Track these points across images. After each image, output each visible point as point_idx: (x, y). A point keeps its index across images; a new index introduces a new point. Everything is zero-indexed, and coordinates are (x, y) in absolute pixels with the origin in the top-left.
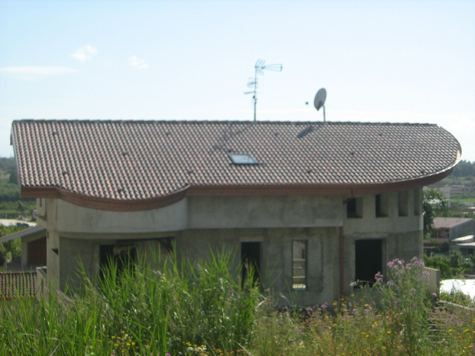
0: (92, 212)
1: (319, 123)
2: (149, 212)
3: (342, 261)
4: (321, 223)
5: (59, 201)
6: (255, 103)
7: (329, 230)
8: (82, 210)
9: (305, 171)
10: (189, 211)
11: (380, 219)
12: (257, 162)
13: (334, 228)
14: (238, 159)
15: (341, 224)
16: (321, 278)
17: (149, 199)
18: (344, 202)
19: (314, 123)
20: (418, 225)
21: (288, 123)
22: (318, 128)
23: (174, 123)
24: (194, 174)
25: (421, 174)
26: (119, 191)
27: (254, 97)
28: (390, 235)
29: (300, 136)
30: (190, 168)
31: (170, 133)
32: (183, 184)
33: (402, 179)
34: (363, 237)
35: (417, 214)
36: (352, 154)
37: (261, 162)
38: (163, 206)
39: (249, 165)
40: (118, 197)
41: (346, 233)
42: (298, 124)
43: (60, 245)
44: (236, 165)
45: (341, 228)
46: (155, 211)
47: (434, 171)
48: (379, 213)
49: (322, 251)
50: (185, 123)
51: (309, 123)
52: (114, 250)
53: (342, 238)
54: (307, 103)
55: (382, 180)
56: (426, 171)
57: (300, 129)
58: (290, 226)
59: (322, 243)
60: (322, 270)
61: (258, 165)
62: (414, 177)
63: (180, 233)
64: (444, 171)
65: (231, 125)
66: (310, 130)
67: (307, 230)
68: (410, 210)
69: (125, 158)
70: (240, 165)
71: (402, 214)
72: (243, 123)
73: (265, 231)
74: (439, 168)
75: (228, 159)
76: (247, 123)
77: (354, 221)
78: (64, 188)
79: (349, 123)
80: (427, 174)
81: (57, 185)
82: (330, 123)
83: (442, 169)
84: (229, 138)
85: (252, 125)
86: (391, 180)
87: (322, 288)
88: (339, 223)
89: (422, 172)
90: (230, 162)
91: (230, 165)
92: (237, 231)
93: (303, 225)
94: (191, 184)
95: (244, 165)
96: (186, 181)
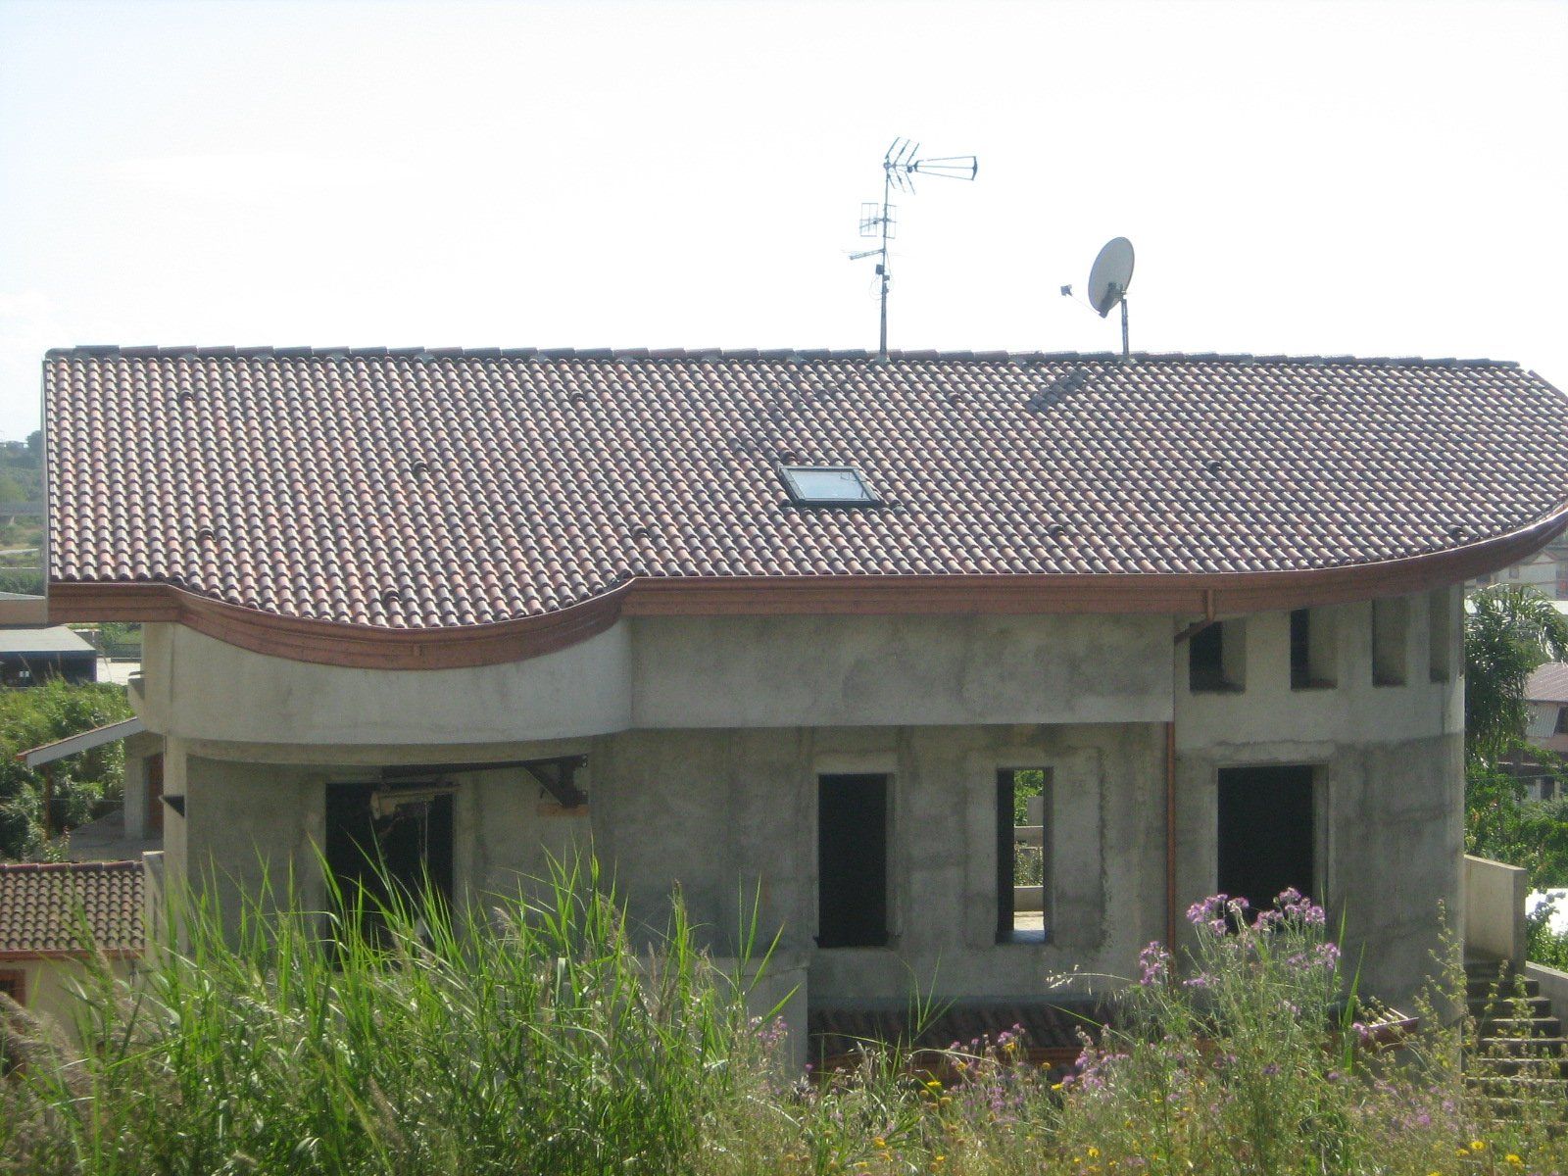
0: (294, 671)
1: (1105, 359)
2: (489, 674)
3: (1170, 839)
4: (1096, 709)
5: (182, 632)
6: (885, 290)
7: (1128, 734)
8: (254, 663)
9: (1041, 529)
10: (636, 666)
11: (1307, 696)
12: (876, 495)
13: (1147, 726)
14: (810, 485)
15: (1167, 715)
16: (1100, 902)
17: (487, 627)
18: (1178, 639)
19: (1088, 359)
20: (1444, 716)
21: (999, 360)
22: (1100, 376)
23: (603, 357)
24: (655, 540)
25: (1450, 540)
26: (387, 601)
27: (880, 270)
28: (1343, 749)
29: (1037, 405)
30: (643, 516)
31: (585, 397)
32: (612, 576)
33: (1383, 554)
34: (1246, 758)
35: (1439, 676)
36: (1213, 469)
37: (893, 496)
38: (538, 652)
39: (847, 506)
40: (382, 621)
41: (1185, 743)
42: (1033, 361)
43: (189, 784)
44: (801, 505)
45: (1169, 728)
46: (508, 669)
47: (1498, 528)
48: (1305, 674)
49: (1101, 808)
50: (641, 357)
51: (1073, 358)
52: (375, 803)
53: (1171, 760)
54: (1066, 290)
55: (1312, 561)
56: (1469, 528)
57: (1036, 383)
58: (990, 721)
59: (1102, 781)
60: (1103, 872)
61: (877, 505)
62: (1423, 549)
63: (604, 743)
64: (1532, 527)
65: (800, 367)
66: (1073, 384)
67: (1049, 736)
68: (1415, 663)
69: (421, 484)
70: (816, 506)
71: (1385, 677)
72: (842, 358)
73: (902, 737)
74: (1516, 517)
75: (778, 485)
76: (857, 358)
77: (1213, 703)
78: (195, 588)
79: (1211, 360)
80: (1472, 538)
81: (174, 579)
82: (1143, 359)
83: (1525, 521)
84: (787, 413)
85: (871, 367)
86: (1343, 560)
87: (1103, 933)
88: (1158, 710)
89: (1455, 534)
90: (784, 496)
91: (783, 505)
92: (805, 737)
93: (1034, 717)
94: (641, 573)
95: (832, 506)
96: (624, 565)
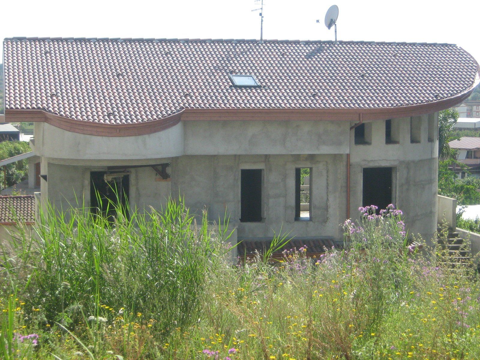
0: (80, 137)
1: (330, 43)
2: (140, 138)
3: (348, 189)
4: (326, 150)
5: (46, 125)
6: (262, 21)
7: (336, 157)
8: (68, 135)
9: (310, 94)
10: (185, 136)
11: (391, 146)
12: (259, 84)
13: (341, 155)
14: (239, 81)
15: (347, 152)
16: (326, 208)
17: (140, 123)
18: (351, 128)
19: (324, 42)
20: (432, 152)
21: (297, 42)
22: (328, 48)
23: (176, 41)
24: (191, 97)
25: (435, 99)
26: (109, 115)
27: (261, 14)
28: (401, 162)
29: (309, 56)
30: (188, 90)
31: (170, 53)
32: (178, 108)
33: (414, 103)
34: (372, 165)
35: (431, 140)
36: (362, 76)
37: (264, 84)
38: (155, 131)
39: (250, 87)
40: (107, 122)
41: (353, 160)
42: (307, 43)
43: (49, 172)
44: (236, 87)
45: (348, 156)
46: (146, 136)
47: (449, 95)
48: (390, 139)
49: (327, 180)
50: (187, 41)
51: (320, 42)
52: (105, 177)
53: (349, 165)
54: (318, 21)
55: (392, 105)
56: (440, 95)
57: (308, 49)
58: (293, 153)
59: (327, 172)
60: (328, 199)
61: (259, 87)
62: (426, 101)
63: (175, 159)
64: (460, 95)
65: (236, 44)
66: (319, 50)
67: (312, 158)
68: (423, 137)
69: (119, 79)
70: (241, 87)
71: (414, 140)
72: (248, 42)
73: (267, 158)
74: (455, 92)
75: (229, 81)
76: (254, 42)
77: (362, 148)
78: (50, 111)
79: (362, 43)
80: (441, 98)
81: (44, 108)
82: (341, 42)
83: (458, 93)
84: (232, 58)
85: (258, 45)
86: (402, 105)
87: (327, 218)
88: (345, 150)
89: (436, 97)
90: (231, 84)
91: (230, 87)
92: (237, 157)
93: (307, 152)
94: (187, 107)
95: (246, 87)
96: (182, 105)
